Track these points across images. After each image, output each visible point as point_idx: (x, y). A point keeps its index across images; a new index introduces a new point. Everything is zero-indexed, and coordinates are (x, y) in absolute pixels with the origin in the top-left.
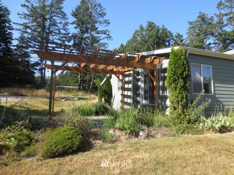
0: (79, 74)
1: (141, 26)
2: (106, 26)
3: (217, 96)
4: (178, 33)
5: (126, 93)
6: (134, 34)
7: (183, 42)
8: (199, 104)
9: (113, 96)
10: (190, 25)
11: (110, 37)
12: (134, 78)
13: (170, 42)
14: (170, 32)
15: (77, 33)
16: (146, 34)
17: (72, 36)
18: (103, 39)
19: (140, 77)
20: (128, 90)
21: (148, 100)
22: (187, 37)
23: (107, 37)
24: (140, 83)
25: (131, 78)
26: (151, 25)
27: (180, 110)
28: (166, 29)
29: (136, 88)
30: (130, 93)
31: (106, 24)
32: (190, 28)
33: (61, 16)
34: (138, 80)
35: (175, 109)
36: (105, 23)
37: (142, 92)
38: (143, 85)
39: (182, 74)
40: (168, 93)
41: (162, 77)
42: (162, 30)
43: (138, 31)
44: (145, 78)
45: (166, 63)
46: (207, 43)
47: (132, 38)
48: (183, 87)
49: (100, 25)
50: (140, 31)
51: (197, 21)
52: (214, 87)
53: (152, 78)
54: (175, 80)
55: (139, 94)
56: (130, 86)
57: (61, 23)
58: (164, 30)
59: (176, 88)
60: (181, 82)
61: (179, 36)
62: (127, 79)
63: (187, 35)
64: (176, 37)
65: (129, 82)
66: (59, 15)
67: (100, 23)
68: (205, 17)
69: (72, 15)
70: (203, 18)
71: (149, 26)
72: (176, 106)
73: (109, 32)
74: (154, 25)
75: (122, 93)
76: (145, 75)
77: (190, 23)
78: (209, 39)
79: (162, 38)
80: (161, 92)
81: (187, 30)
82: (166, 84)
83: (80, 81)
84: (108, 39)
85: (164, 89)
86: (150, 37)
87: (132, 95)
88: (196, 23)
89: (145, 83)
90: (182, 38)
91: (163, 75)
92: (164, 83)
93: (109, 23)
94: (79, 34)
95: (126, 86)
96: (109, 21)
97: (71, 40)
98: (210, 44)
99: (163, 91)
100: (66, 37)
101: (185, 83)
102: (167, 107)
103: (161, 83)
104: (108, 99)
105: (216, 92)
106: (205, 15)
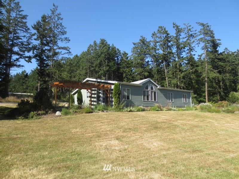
0: (39, 82)
1: (95, 42)
2: (66, 43)
3: (132, 100)
4: (125, 52)
5: (93, 99)
6: (89, 48)
7: (128, 59)
8: (123, 103)
9: (83, 101)
10: (134, 45)
11: (70, 52)
12: (98, 92)
13: (119, 58)
14: (118, 50)
15: (38, 45)
16: (99, 50)
17: (33, 47)
18: (64, 54)
19: (101, 91)
20: (94, 98)
21: (104, 102)
22: (131, 54)
23: (68, 53)
24: (100, 94)
25: (96, 92)
26: (103, 42)
27: (117, 105)
28: (115, 47)
29: (98, 97)
30: (95, 100)
31: (67, 42)
32: (134, 48)
33: (24, 30)
34: (100, 93)
35: (115, 105)
36: (66, 40)
37: (101, 99)
38: (102, 96)
39: (118, 93)
40: (113, 100)
41: (111, 92)
42: (112, 48)
43: (92, 46)
44: (103, 92)
45: (113, 87)
46: (147, 60)
47: (87, 51)
48: (118, 97)
49: (61, 41)
50: (94, 46)
51: (139, 43)
52: (131, 97)
53: (107, 93)
54: (116, 95)
55: (100, 100)
56: (96, 96)
57: (24, 36)
58: (114, 48)
59: (116, 98)
60: (117, 95)
61: (125, 54)
62: (93, 92)
63: (132, 53)
64: (123, 55)
65: (94, 94)
66: (23, 29)
67: (62, 40)
68: (145, 40)
69: (33, 28)
70: (143, 41)
71: (101, 43)
72: (116, 104)
73: (70, 49)
74: (105, 42)
75: (91, 99)
76: (103, 91)
77: (134, 44)
78: (147, 58)
79: (112, 55)
80: (111, 99)
81: (132, 49)
82: (113, 96)
83: (40, 89)
84: (69, 54)
85: (112, 98)
86: (102, 53)
87: (97, 100)
88: (138, 44)
89: (103, 94)
90: (127, 56)
91: (111, 91)
92: (112, 95)
93: (70, 40)
94: (39, 45)
95: (93, 96)
96: (69, 39)
97: (30, 51)
98: (148, 61)
99: (112, 99)
100: (26, 48)
101: (119, 96)
102: (113, 105)
103: (111, 95)
104: (80, 103)
105: (132, 99)
106: (145, 39)
